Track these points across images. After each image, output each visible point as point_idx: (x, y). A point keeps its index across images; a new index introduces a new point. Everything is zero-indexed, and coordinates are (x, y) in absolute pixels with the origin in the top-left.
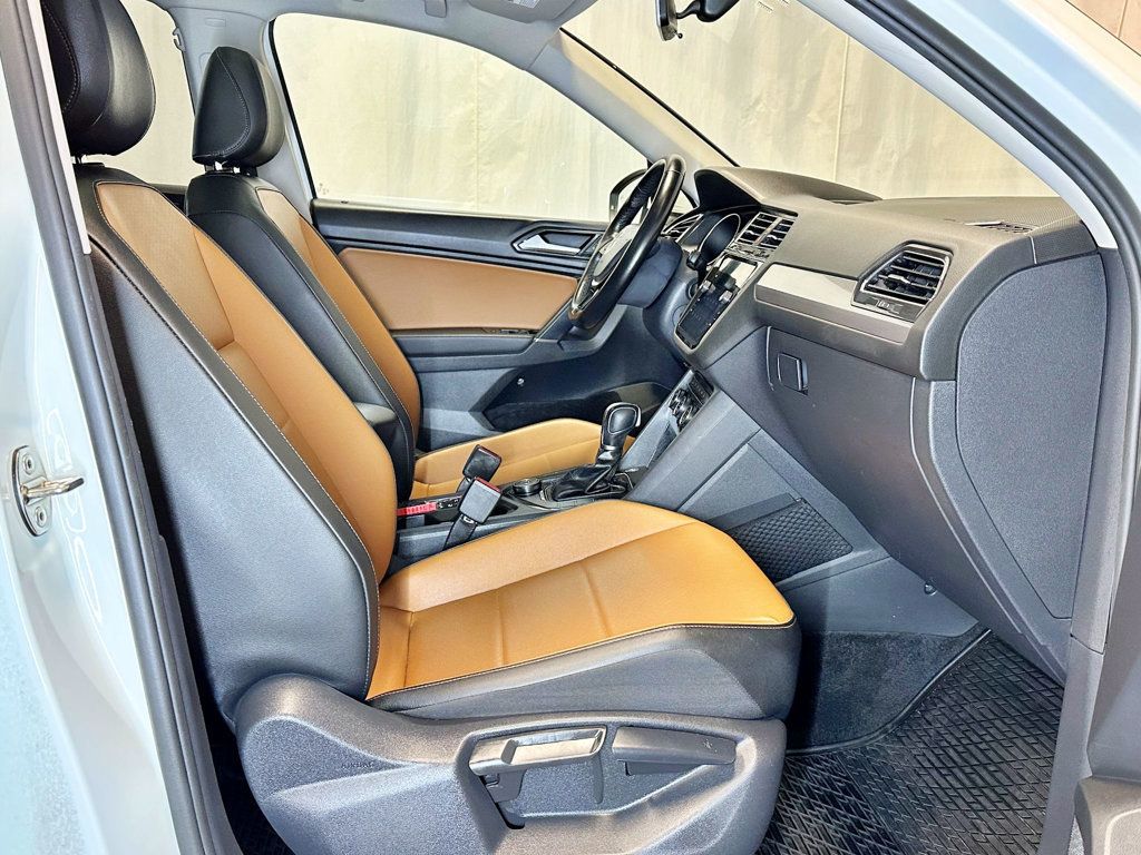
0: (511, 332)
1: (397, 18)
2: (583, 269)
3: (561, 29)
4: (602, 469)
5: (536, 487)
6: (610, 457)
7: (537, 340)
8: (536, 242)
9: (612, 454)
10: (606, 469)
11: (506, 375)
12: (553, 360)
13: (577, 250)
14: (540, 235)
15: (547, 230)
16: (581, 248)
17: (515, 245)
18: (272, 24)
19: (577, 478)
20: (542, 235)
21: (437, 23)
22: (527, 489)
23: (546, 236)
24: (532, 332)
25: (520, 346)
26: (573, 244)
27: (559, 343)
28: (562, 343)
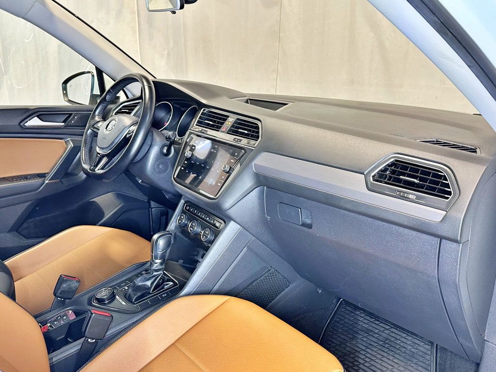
0: (26, 179)
4: (157, 274)
7: (47, 181)
8: (35, 122)
10: (160, 274)
11: (29, 206)
12: (58, 191)
13: (63, 124)
14: (37, 116)
15: (41, 113)
16: (65, 122)
17: (22, 124)
23: (41, 117)
25: (36, 187)
26: (58, 120)
27: (60, 181)
28: (62, 180)
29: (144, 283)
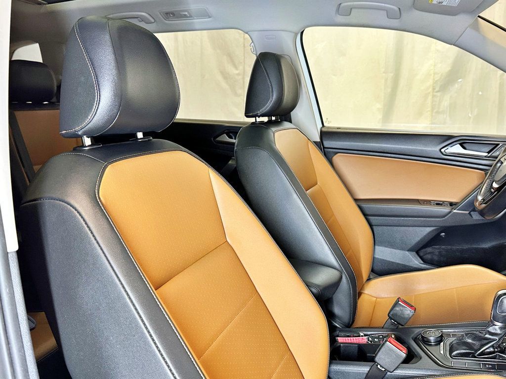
0: (438, 204)
1: (370, 23)
2: (491, 166)
3: (479, 17)
4: (490, 339)
5: (439, 339)
6: (499, 331)
7: (455, 211)
8: (457, 149)
9: (499, 328)
10: (494, 340)
11: (433, 230)
12: (465, 224)
13: (486, 154)
14: (459, 144)
15: (464, 141)
16: (489, 153)
17: (443, 150)
18: (302, 33)
19: (470, 341)
20: (461, 145)
21: (395, 23)
22: (432, 339)
23: (464, 145)
24: (451, 204)
25: (442, 214)
26: (483, 150)
27: (469, 213)
28: (472, 213)
29: (474, 342)
